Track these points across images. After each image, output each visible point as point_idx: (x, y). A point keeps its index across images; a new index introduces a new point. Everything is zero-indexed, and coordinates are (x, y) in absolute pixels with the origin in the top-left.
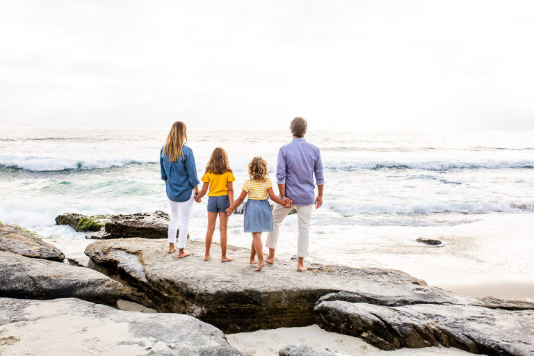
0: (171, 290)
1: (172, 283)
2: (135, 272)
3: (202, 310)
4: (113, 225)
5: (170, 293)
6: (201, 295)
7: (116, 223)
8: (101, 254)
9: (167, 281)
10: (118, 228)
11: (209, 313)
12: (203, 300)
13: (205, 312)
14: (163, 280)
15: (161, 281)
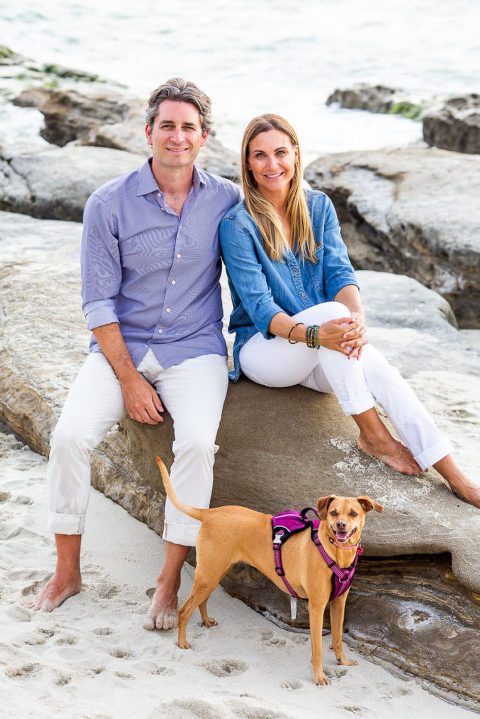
0: (415, 245)
1: (418, 231)
2: (375, 212)
3: (457, 283)
4: (442, 124)
5: (415, 251)
6: (457, 253)
7: (451, 117)
8: (327, 176)
9: (412, 226)
10: (454, 131)
11: (470, 288)
12: (460, 264)
13: (462, 287)
14: (405, 224)
15: (403, 227)
